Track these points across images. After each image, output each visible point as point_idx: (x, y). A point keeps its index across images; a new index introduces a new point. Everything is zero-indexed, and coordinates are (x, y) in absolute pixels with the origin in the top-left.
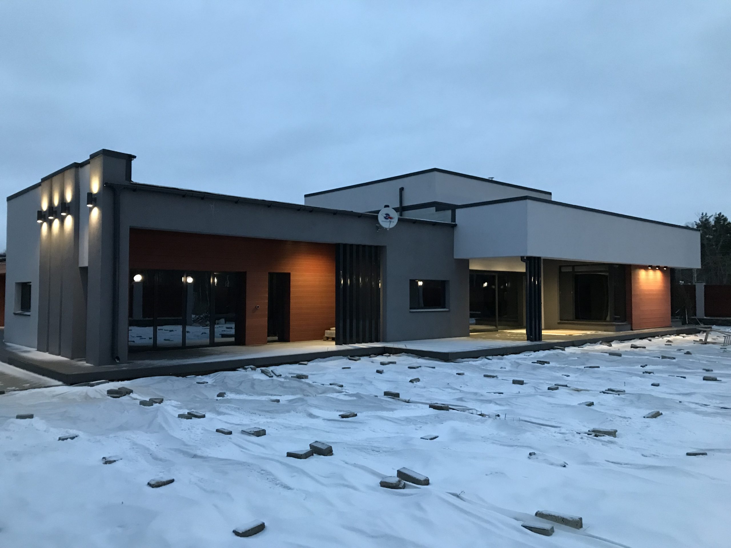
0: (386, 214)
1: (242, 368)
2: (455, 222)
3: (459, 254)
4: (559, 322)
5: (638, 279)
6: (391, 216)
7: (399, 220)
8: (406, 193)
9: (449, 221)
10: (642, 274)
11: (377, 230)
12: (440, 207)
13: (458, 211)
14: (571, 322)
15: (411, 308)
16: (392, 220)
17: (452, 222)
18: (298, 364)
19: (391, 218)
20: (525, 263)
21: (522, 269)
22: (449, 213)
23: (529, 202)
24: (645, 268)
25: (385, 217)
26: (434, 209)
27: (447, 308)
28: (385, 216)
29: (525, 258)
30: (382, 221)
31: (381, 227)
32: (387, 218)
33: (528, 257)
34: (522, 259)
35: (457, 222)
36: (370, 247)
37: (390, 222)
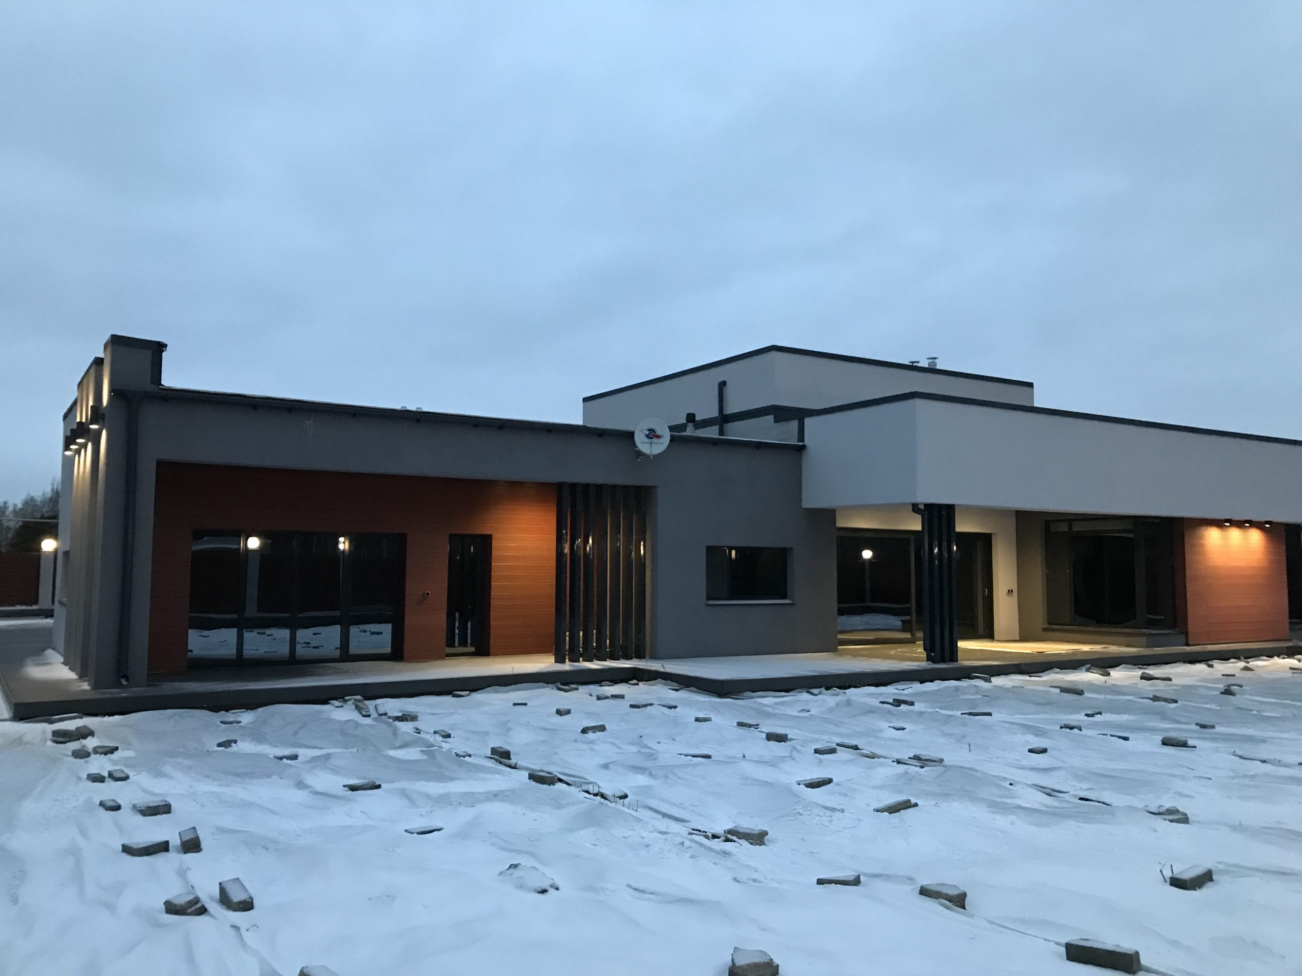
0: (648, 430)
2: (803, 440)
3: (813, 499)
5: (1202, 545)
6: (658, 432)
7: (673, 439)
8: (729, 391)
9: (794, 441)
10: (1213, 537)
11: (639, 458)
12: (781, 413)
13: (808, 421)
14: (1065, 627)
15: (708, 599)
16: (661, 440)
17: (798, 442)
18: (451, 696)
19: (658, 437)
20: (920, 516)
21: (915, 524)
22: (794, 424)
23: (919, 403)
24: (1219, 523)
25: (646, 435)
26: (770, 418)
27: (789, 599)
28: (647, 433)
29: (922, 507)
30: (643, 443)
31: (639, 453)
32: (651, 436)
33: (926, 505)
34: (915, 508)
35: (807, 441)
36: (626, 487)
37: (651, 445)
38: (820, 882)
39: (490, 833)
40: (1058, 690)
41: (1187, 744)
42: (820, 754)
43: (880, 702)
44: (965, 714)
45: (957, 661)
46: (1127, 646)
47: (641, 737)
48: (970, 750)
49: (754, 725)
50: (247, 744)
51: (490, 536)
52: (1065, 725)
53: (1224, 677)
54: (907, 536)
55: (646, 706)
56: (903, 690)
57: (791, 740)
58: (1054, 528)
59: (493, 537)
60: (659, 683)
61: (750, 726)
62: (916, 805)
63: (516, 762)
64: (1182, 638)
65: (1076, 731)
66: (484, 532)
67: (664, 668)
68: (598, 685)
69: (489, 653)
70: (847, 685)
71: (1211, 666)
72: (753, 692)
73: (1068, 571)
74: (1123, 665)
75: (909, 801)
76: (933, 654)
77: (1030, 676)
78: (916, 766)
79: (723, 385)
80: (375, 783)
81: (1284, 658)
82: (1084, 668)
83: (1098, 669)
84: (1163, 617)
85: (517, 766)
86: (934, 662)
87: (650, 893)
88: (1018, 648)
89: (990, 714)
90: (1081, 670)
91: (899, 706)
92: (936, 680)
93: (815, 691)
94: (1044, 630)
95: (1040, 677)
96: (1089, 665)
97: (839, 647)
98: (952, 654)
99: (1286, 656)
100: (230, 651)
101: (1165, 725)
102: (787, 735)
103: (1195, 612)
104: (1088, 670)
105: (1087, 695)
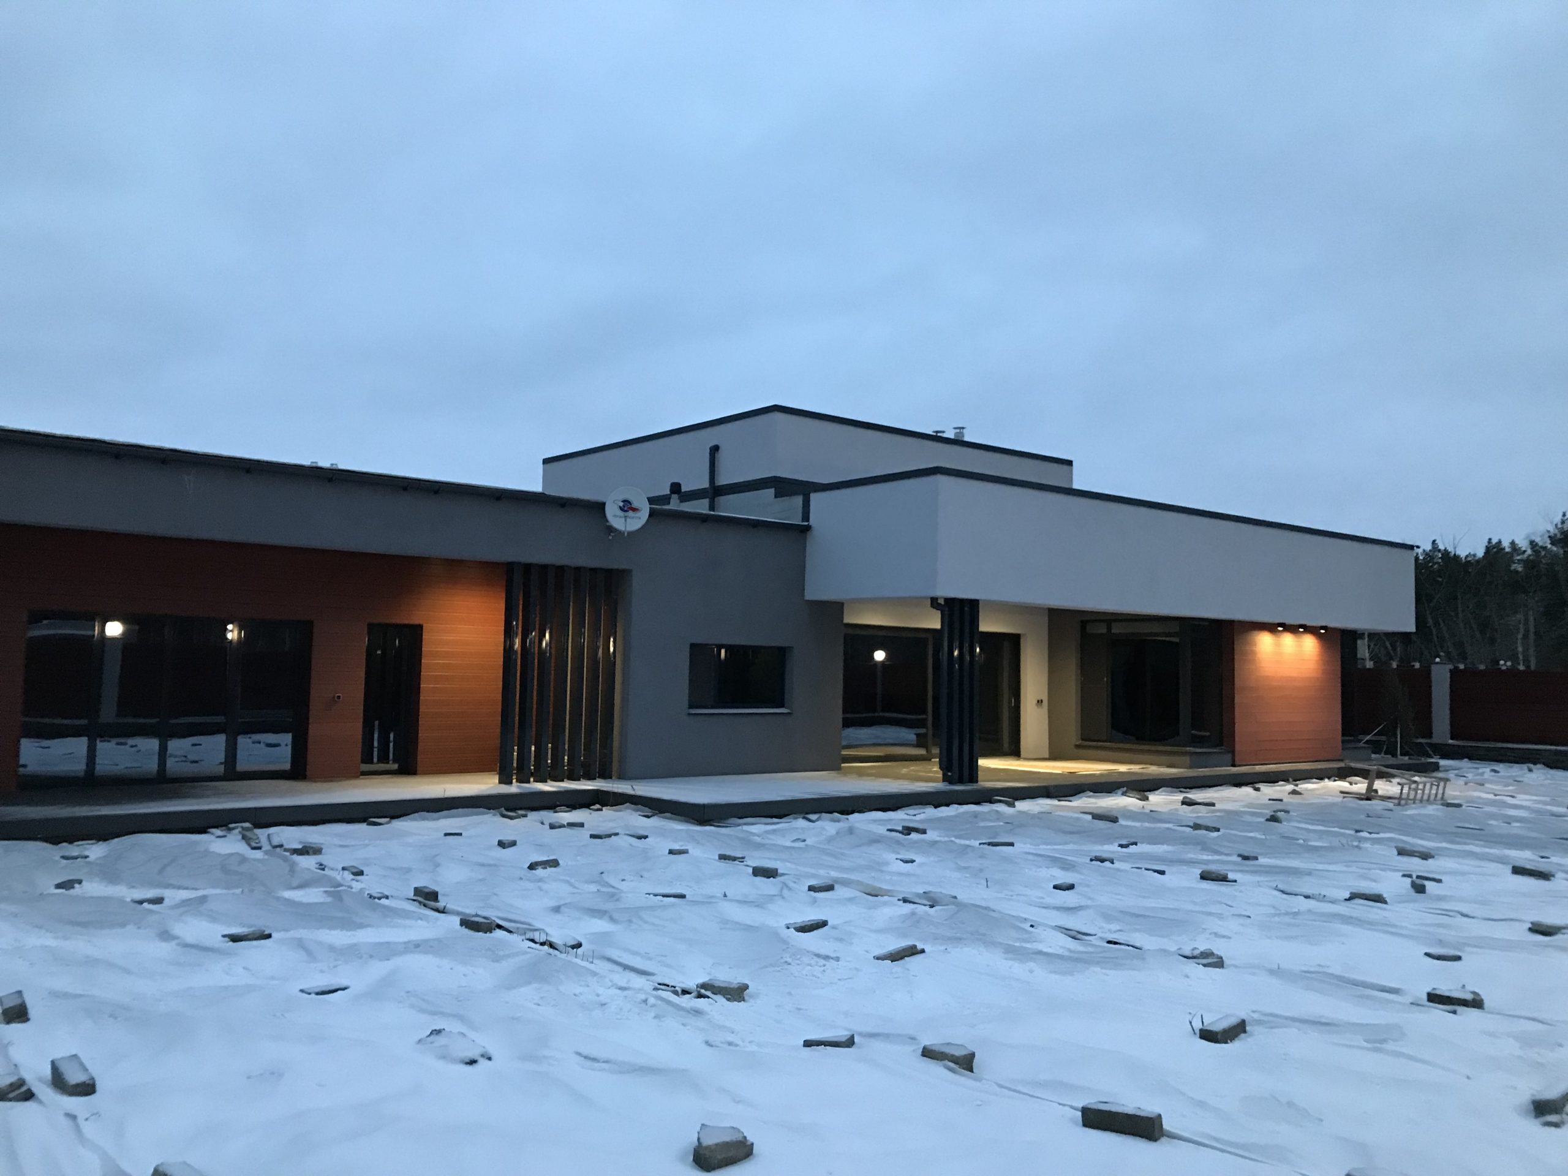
0: (623, 501)
1: (224, 828)
2: (808, 520)
3: (817, 590)
4: (1077, 743)
5: (1254, 653)
6: (635, 505)
7: (652, 513)
8: (722, 457)
9: (797, 520)
10: (1265, 642)
11: (610, 535)
12: (783, 487)
13: (814, 497)
14: (1100, 744)
15: (691, 707)
16: (638, 514)
17: (803, 521)
18: (365, 824)
19: (634, 510)
20: (939, 612)
21: (933, 622)
22: (798, 500)
23: (942, 479)
24: (1271, 628)
25: (620, 507)
26: (771, 492)
27: (786, 708)
28: (621, 504)
29: (942, 602)
30: (615, 516)
31: (611, 529)
32: (626, 509)
33: (947, 600)
34: (934, 602)
35: (813, 521)
36: (593, 570)
37: (626, 520)
38: (808, 1044)
39: (408, 992)
40: (1090, 817)
41: (1227, 878)
42: (815, 892)
43: (888, 830)
44: (984, 844)
45: (977, 782)
46: (1168, 766)
47: (602, 873)
48: (987, 887)
49: (739, 858)
50: (95, 885)
51: (421, 627)
52: (1095, 857)
53: (1271, 802)
54: (923, 635)
55: (609, 836)
56: (915, 815)
57: (783, 874)
58: (1091, 629)
59: (424, 628)
60: (627, 808)
61: (734, 859)
62: (923, 951)
63: (445, 904)
64: (1229, 757)
65: (1107, 864)
66: (417, 622)
67: (634, 790)
68: (552, 811)
69: (416, 771)
70: (850, 809)
71: (1257, 789)
72: (740, 818)
73: (1105, 679)
74: (1163, 789)
75: (915, 947)
76: (949, 774)
77: (1059, 801)
78: (925, 905)
79: (715, 449)
80: (264, 931)
81: (1335, 781)
82: (1120, 792)
83: (1135, 792)
84: (1208, 734)
85: (445, 910)
86: (951, 783)
87: (604, 1062)
88: (1047, 767)
89: (1012, 844)
90: (1116, 793)
91: (909, 834)
92: (952, 804)
93: (813, 817)
94: (1077, 746)
95: (1071, 801)
96: (1125, 789)
97: (843, 765)
98: (971, 774)
99: (1336, 779)
100: (78, 767)
101: (1204, 857)
102: (777, 870)
103: (1243, 728)
104: (1124, 794)
105: (1122, 822)
